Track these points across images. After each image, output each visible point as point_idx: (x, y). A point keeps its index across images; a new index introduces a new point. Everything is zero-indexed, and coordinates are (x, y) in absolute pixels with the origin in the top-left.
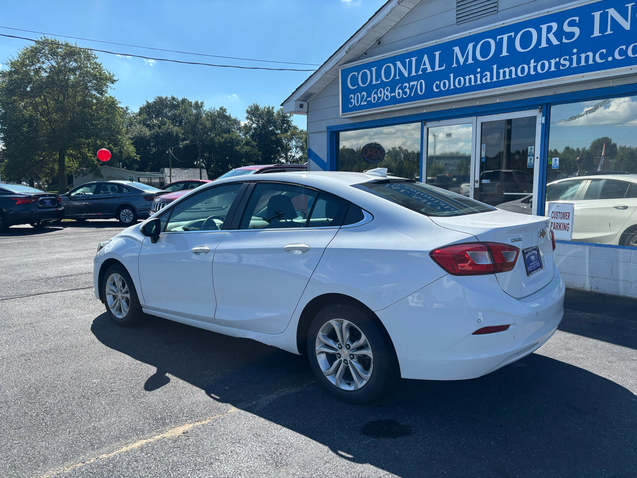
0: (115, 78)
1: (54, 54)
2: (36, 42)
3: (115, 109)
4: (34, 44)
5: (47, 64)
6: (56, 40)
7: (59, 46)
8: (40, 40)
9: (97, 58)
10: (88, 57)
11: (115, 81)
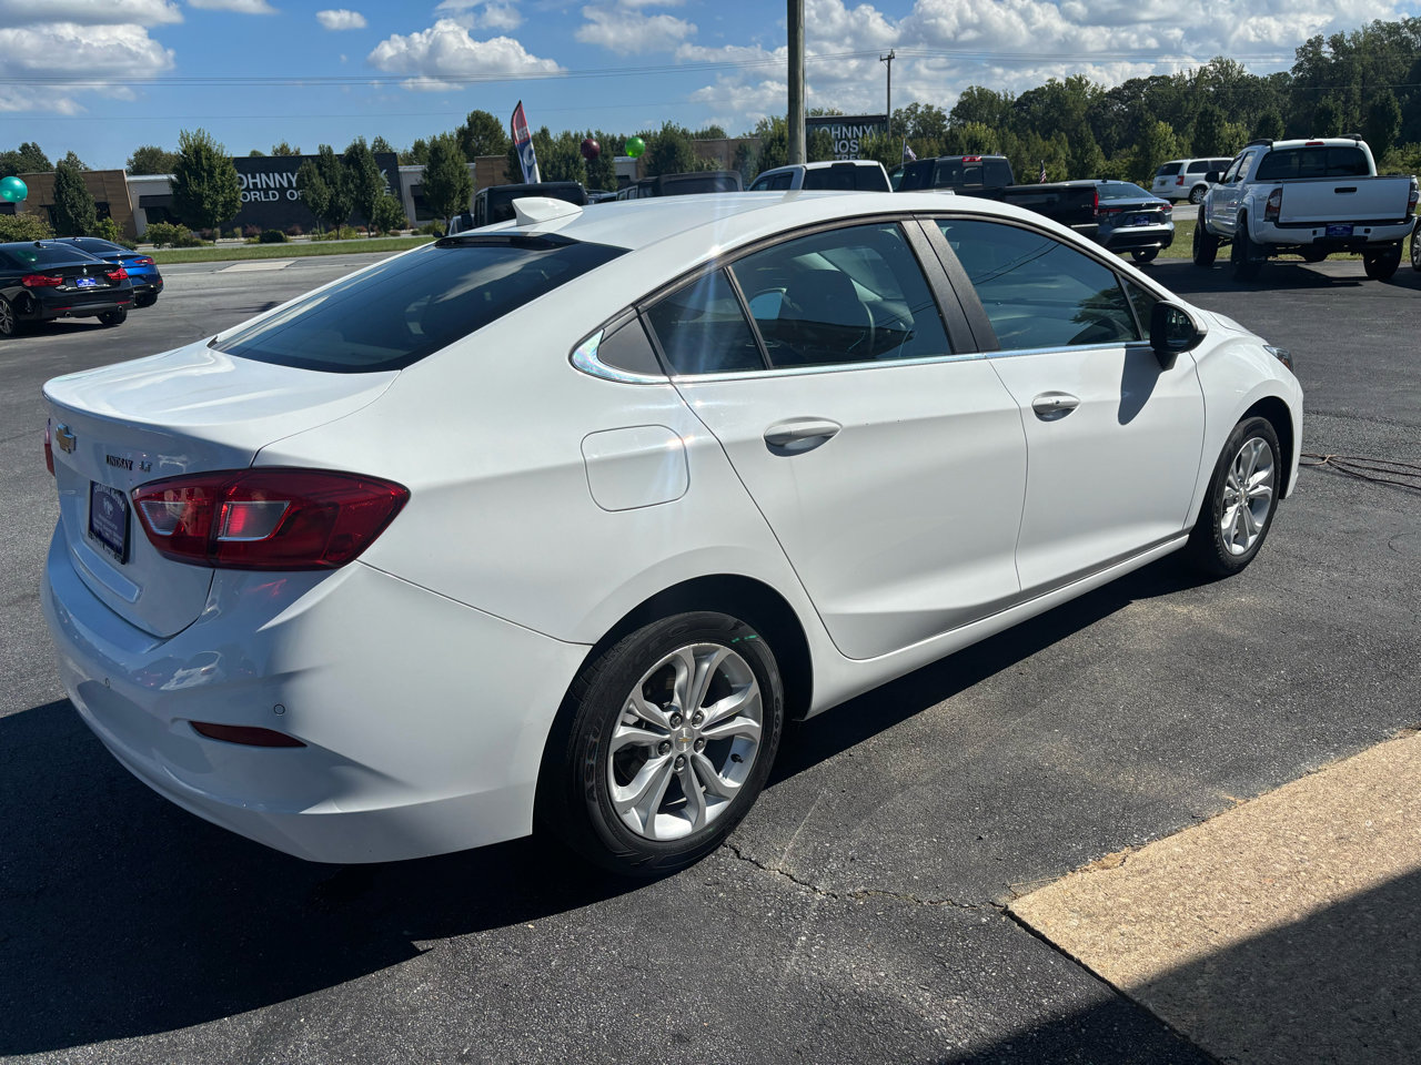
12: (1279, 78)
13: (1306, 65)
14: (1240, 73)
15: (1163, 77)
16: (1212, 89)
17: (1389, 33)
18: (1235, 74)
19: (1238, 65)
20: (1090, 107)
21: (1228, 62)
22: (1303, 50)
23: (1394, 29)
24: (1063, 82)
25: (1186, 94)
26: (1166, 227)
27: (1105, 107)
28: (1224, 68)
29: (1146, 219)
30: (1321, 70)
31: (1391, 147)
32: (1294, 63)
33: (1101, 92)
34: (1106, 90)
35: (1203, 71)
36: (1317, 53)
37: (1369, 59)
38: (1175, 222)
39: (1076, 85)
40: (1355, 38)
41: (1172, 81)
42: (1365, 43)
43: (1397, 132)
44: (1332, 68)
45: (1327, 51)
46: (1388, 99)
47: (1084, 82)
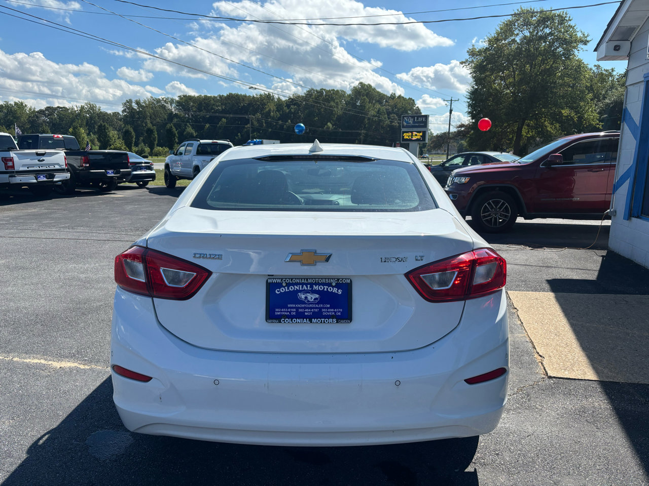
0: (588, 39)
1: (527, 24)
2: (512, 15)
3: (580, 73)
4: (510, 18)
5: (519, 36)
6: (531, 9)
7: (533, 13)
8: (517, 12)
9: (570, 21)
10: (562, 20)
11: (588, 41)
12: (116, 114)
13: (127, 110)
14: (99, 110)
15: (64, 107)
16: (88, 115)
17: (157, 102)
18: (97, 110)
19: (98, 107)
20: (30, 117)
21: (93, 105)
22: (125, 104)
23: (158, 101)
24: (13, 104)
25: (76, 116)
26: (153, 172)
27: (37, 117)
28: (92, 108)
29: (145, 168)
30: (134, 113)
31: (176, 145)
32: (123, 109)
33: (34, 110)
34: (37, 110)
35: (82, 108)
36: (131, 105)
37: (151, 111)
38: (155, 170)
39: (20, 106)
40: (145, 102)
41: (68, 110)
42: (149, 105)
43: (177, 140)
44: (139, 113)
45: (135, 106)
46: (171, 127)
47: (24, 105)
